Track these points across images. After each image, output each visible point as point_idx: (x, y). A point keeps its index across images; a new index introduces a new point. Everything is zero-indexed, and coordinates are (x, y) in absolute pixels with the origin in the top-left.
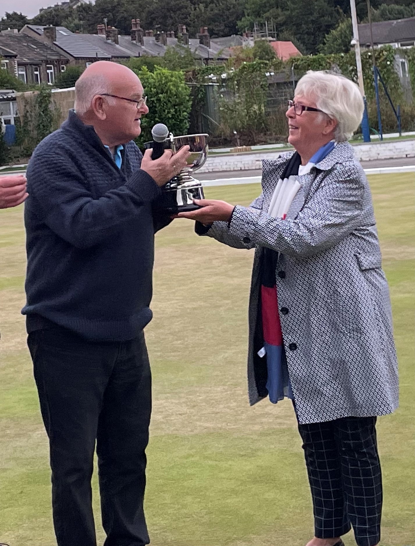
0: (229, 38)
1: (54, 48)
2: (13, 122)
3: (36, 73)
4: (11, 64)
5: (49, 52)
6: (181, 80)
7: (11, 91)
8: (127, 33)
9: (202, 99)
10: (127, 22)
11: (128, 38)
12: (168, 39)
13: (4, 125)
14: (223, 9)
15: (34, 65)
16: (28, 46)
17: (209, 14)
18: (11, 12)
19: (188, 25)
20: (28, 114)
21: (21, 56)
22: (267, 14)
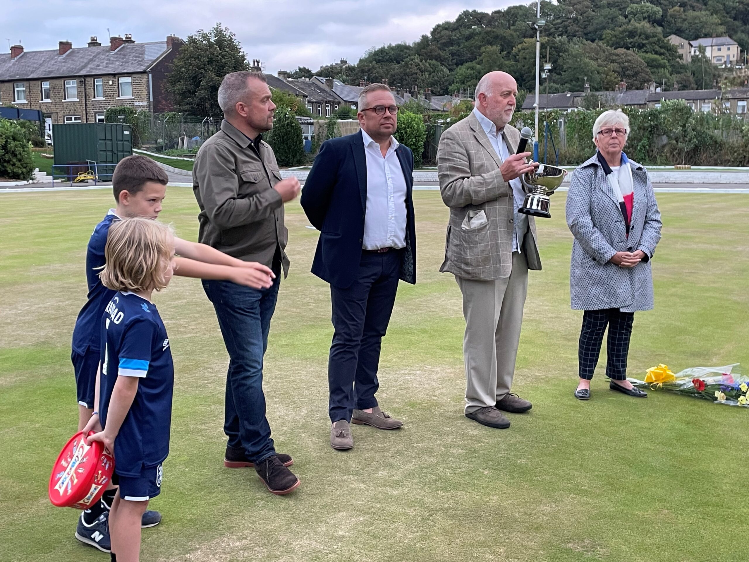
0: (443, 97)
1: (332, 93)
2: (310, 139)
4: (303, 100)
5: (328, 95)
6: (421, 121)
7: (309, 118)
9: (433, 134)
12: (405, 94)
13: (304, 140)
14: (440, 77)
16: (314, 90)
17: (431, 80)
18: (302, 67)
19: (418, 86)
20: (320, 134)
21: (310, 96)
22: (469, 83)
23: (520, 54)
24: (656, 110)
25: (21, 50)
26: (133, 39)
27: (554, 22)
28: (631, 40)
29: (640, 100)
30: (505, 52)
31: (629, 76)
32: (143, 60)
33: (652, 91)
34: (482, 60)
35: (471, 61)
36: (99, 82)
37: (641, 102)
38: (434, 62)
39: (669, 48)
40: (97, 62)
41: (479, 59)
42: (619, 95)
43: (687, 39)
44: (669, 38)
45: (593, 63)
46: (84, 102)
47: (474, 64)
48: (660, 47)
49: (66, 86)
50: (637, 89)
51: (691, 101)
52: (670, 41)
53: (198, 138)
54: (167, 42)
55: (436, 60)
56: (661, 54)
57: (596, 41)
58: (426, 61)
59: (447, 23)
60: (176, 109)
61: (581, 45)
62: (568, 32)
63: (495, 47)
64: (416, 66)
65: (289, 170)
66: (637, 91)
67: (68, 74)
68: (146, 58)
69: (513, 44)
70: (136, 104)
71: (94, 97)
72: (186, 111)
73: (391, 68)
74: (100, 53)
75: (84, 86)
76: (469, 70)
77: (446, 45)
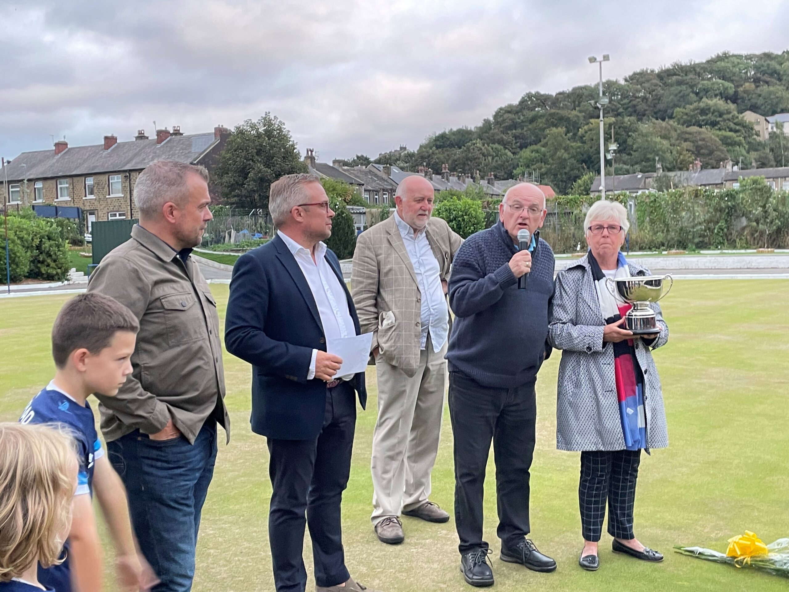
0: (506, 181)
1: (389, 181)
3: (376, 197)
4: (359, 189)
5: (385, 183)
6: (479, 207)
7: (362, 208)
8: (439, 174)
10: (438, 166)
11: (439, 177)
12: (466, 179)
13: (356, 231)
14: (504, 161)
15: (376, 191)
16: (372, 178)
17: (494, 164)
18: (359, 155)
19: (480, 171)
21: (367, 184)
22: (534, 167)
23: (587, 135)
24: (734, 190)
25: (65, 146)
26: (181, 132)
27: (622, 103)
28: (704, 117)
29: (716, 180)
30: (571, 134)
31: (703, 154)
32: (190, 152)
33: (728, 170)
34: (547, 143)
35: (536, 144)
37: (717, 182)
38: (496, 146)
39: (744, 124)
40: (143, 156)
41: (543, 141)
42: (694, 175)
43: (763, 115)
44: (744, 114)
45: (665, 142)
46: (129, 198)
47: (538, 147)
48: (735, 124)
49: (111, 181)
50: (713, 168)
51: (771, 180)
52: (745, 119)
53: (246, 231)
54: (215, 134)
55: (499, 144)
56: (736, 131)
57: (667, 120)
58: (488, 145)
59: (510, 106)
60: (223, 201)
61: (652, 124)
62: (637, 112)
63: (560, 129)
64: (478, 150)
66: (712, 170)
67: (114, 168)
68: (193, 150)
69: (579, 126)
72: (233, 204)
73: (452, 154)
74: (146, 146)
75: (128, 181)
76: (534, 153)
77: (510, 128)
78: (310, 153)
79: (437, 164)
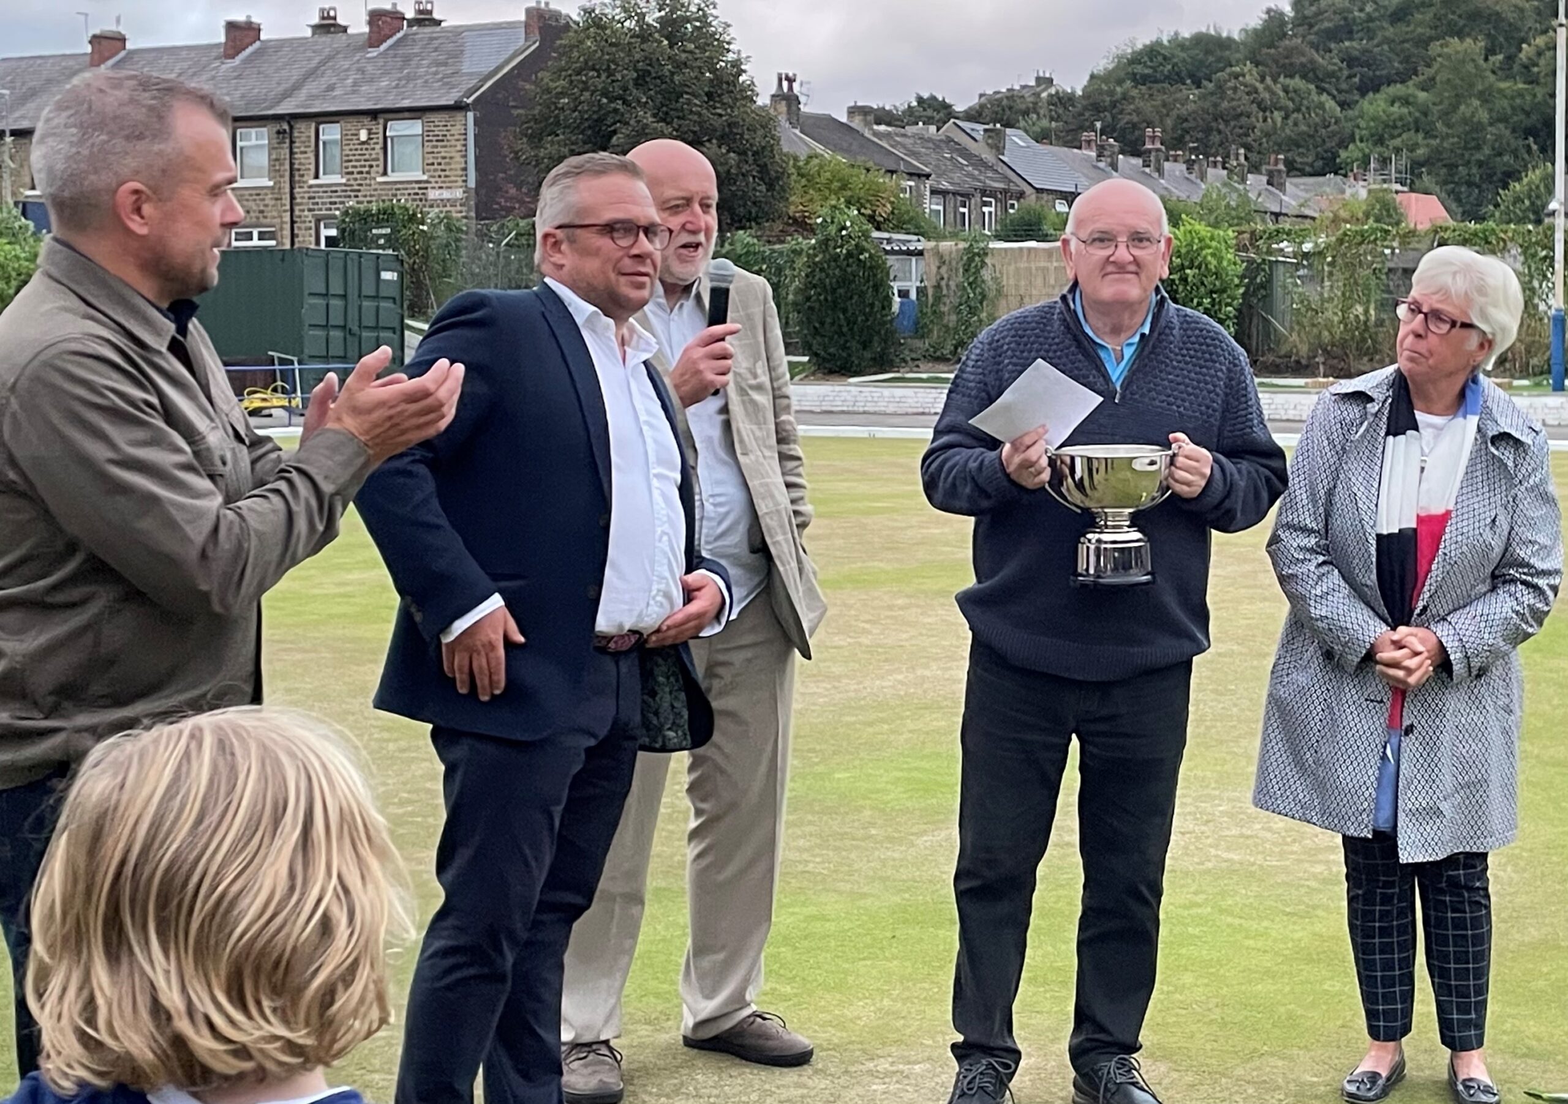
0: (1321, 179)
1: (1000, 168)
2: (913, 295)
3: (962, 210)
4: (919, 189)
5: (989, 173)
6: (1228, 247)
7: (915, 238)
8: (1136, 153)
9: (1262, 286)
10: (1137, 133)
11: (1138, 162)
12: (1210, 170)
13: (897, 299)
14: (1316, 125)
16: (952, 159)
17: (1289, 131)
18: (926, 95)
19: (1248, 148)
20: (943, 283)
21: (939, 176)
22: (1397, 142)
25: (119, 44)
26: (436, 16)
30: (1500, 57)
32: (456, 73)
34: (1433, 79)
35: (1403, 82)
36: (331, 133)
38: (1297, 82)
40: (328, 78)
41: (1424, 74)
46: (287, 190)
47: (1409, 89)
49: (239, 144)
54: (527, 25)
55: (1304, 77)
58: (1275, 81)
63: (1469, 42)
64: (1248, 94)
65: (850, 385)
67: (246, 110)
68: (466, 68)
70: (433, 194)
71: (317, 177)
73: (1175, 100)
74: (338, 53)
75: (287, 145)
76: (1397, 105)
77: (1333, 35)
78: (785, 84)
79: (1135, 126)
